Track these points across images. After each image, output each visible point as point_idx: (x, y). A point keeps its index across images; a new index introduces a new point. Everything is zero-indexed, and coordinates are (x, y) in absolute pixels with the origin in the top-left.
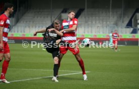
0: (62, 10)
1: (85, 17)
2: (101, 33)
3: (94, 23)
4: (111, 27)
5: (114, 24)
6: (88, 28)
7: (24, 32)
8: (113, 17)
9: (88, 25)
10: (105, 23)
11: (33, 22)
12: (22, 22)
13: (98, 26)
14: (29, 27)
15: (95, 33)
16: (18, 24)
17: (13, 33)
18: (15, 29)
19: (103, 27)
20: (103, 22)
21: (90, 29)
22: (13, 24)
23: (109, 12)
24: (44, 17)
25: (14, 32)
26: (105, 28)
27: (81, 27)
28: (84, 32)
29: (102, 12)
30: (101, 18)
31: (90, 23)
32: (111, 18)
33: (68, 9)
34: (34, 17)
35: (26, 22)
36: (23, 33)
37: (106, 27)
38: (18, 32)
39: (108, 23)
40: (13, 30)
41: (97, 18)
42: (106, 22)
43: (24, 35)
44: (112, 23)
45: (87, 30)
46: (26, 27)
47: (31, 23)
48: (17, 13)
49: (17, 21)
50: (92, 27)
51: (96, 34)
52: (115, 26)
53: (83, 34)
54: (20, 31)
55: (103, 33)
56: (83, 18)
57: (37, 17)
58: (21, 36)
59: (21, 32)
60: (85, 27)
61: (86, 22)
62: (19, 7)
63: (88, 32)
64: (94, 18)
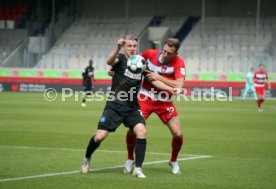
0: (150, 19)
1: (201, 36)
2: (237, 71)
3: (220, 47)
4: (258, 57)
5: (265, 52)
6: (208, 59)
7: (67, 67)
8: (264, 37)
9: (208, 53)
10: (244, 48)
11: (87, 45)
12: (61, 46)
13: (230, 56)
14: (78, 57)
15: (224, 70)
16: (54, 51)
17: (42, 70)
18: (46, 60)
19: (240, 57)
20: (241, 46)
21: (212, 61)
22: (43, 49)
23: (255, 25)
24: (111, 36)
25: (45, 67)
26: (245, 59)
27: (192, 58)
28: (200, 70)
29: (239, 26)
30: (236, 37)
31: (211, 48)
32: (259, 37)
33: (164, 18)
34: (88, 35)
35: (72, 45)
36: (64, 70)
37: (248, 57)
38: (53, 67)
39: (252, 48)
40: (42, 62)
41: (228, 37)
42: (248, 46)
43: (66, 74)
44: (262, 49)
45: (204, 64)
46: (70, 56)
47: (83, 47)
48: (51, 26)
49: (52, 43)
50: (215, 58)
51: (225, 73)
52: (268, 55)
53: (197, 72)
54: (56, 66)
55: (241, 70)
56: (197, 37)
57: (96, 35)
58: (60, 76)
59: (60, 67)
60: (200, 58)
61: (203, 46)
62: (57, 12)
63: (208, 70)
64: (220, 37)
